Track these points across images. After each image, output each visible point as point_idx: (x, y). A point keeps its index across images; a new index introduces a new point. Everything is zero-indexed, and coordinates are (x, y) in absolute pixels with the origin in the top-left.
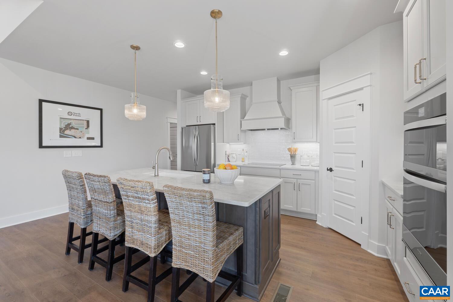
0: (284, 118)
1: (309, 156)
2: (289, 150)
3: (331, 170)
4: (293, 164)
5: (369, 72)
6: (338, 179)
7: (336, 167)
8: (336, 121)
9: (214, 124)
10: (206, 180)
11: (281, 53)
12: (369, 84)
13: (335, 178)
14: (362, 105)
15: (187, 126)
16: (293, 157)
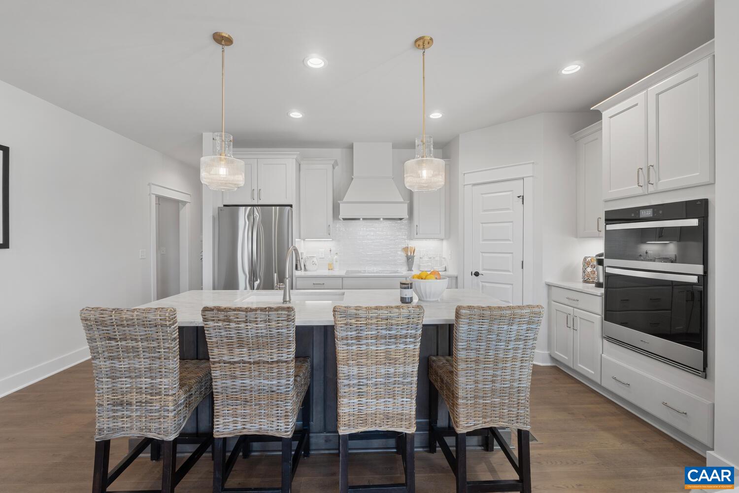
0: (406, 205)
1: (430, 258)
2: (406, 249)
3: (477, 274)
4: (410, 269)
5: (532, 162)
6: (487, 284)
7: (484, 270)
8: (484, 213)
9: (291, 206)
10: (408, 298)
11: (433, 114)
12: (532, 175)
13: (483, 283)
14: (522, 197)
15: (225, 206)
16: (410, 260)
